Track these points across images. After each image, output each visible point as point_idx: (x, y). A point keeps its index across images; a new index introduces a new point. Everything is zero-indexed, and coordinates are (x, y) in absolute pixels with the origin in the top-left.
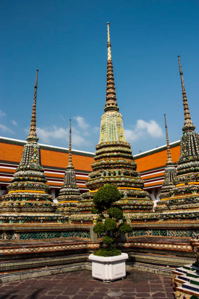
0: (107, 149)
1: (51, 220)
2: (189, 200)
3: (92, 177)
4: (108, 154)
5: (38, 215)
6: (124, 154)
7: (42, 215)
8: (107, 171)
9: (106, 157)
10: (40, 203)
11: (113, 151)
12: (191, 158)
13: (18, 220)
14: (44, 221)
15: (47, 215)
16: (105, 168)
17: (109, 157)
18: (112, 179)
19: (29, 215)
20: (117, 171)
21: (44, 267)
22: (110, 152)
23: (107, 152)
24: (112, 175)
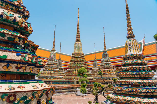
0: (76, 55)
1: (61, 78)
2: (105, 74)
3: (71, 64)
4: (77, 57)
5: (57, 76)
6: (82, 57)
7: (58, 76)
8: (77, 62)
9: (76, 58)
10: (57, 72)
11: (79, 56)
12: (105, 61)
13: (51, 78)
14: (59, 78)
15: (59, 76)
16: (76, 61)
17: (77, 58)
18: (78, 65)
19: (54, 76)
20: (80, 62)
21: (61, 92)
22: (78, 56)
23: (77, 56)
24: (78, 64)
